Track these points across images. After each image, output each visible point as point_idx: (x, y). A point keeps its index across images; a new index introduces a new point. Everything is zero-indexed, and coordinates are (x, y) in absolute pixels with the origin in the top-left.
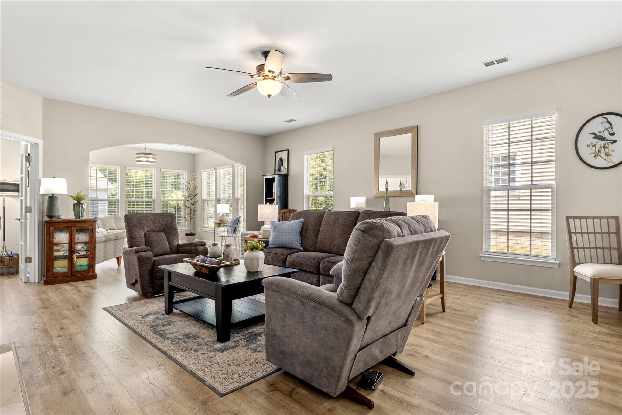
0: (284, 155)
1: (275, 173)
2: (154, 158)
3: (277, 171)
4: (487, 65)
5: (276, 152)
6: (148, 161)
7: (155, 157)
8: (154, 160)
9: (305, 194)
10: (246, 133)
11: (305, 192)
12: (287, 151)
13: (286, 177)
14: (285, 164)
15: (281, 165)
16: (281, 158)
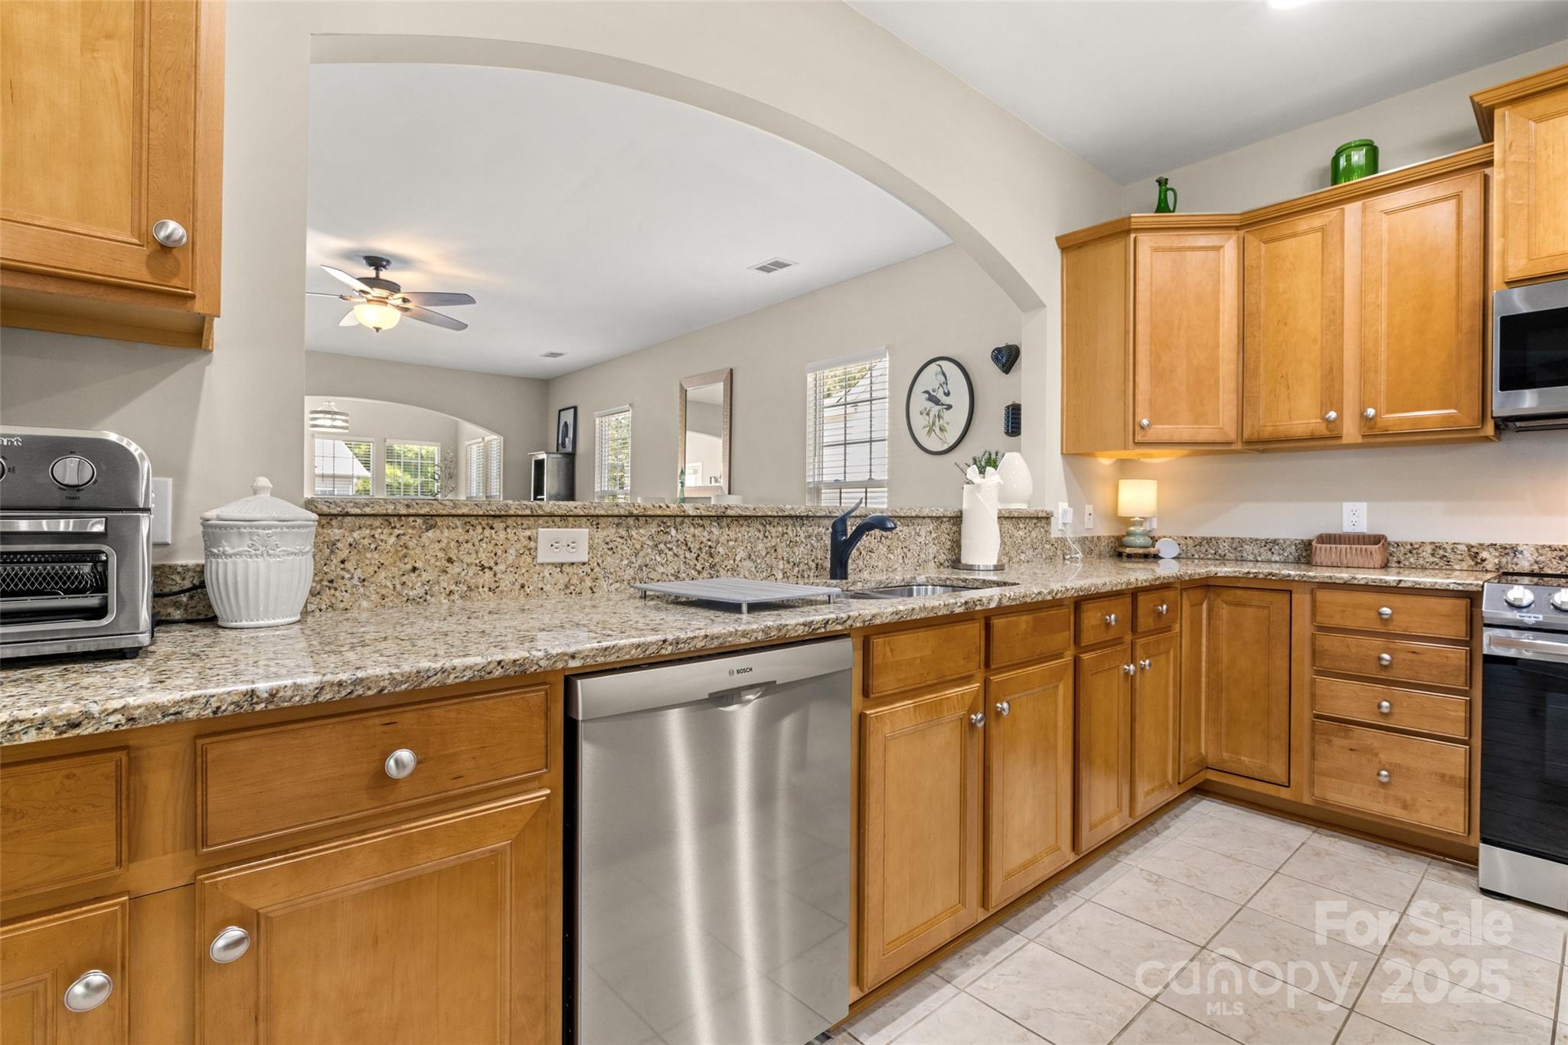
0: (568, 417)
1: (557, 450)
2: (346, 421)
3: (560, 447)
4: (763, 269)
5: (560, 411)
6: (335, 427)
7: (347, 418)
8: (344, 424)
9: (596, 490)
10: (515, 377)
11: (596, 486)
12: (573, 410)
13: (570, 458)
14: (571, 434)
15: (566, 435)
16: (566, 423)
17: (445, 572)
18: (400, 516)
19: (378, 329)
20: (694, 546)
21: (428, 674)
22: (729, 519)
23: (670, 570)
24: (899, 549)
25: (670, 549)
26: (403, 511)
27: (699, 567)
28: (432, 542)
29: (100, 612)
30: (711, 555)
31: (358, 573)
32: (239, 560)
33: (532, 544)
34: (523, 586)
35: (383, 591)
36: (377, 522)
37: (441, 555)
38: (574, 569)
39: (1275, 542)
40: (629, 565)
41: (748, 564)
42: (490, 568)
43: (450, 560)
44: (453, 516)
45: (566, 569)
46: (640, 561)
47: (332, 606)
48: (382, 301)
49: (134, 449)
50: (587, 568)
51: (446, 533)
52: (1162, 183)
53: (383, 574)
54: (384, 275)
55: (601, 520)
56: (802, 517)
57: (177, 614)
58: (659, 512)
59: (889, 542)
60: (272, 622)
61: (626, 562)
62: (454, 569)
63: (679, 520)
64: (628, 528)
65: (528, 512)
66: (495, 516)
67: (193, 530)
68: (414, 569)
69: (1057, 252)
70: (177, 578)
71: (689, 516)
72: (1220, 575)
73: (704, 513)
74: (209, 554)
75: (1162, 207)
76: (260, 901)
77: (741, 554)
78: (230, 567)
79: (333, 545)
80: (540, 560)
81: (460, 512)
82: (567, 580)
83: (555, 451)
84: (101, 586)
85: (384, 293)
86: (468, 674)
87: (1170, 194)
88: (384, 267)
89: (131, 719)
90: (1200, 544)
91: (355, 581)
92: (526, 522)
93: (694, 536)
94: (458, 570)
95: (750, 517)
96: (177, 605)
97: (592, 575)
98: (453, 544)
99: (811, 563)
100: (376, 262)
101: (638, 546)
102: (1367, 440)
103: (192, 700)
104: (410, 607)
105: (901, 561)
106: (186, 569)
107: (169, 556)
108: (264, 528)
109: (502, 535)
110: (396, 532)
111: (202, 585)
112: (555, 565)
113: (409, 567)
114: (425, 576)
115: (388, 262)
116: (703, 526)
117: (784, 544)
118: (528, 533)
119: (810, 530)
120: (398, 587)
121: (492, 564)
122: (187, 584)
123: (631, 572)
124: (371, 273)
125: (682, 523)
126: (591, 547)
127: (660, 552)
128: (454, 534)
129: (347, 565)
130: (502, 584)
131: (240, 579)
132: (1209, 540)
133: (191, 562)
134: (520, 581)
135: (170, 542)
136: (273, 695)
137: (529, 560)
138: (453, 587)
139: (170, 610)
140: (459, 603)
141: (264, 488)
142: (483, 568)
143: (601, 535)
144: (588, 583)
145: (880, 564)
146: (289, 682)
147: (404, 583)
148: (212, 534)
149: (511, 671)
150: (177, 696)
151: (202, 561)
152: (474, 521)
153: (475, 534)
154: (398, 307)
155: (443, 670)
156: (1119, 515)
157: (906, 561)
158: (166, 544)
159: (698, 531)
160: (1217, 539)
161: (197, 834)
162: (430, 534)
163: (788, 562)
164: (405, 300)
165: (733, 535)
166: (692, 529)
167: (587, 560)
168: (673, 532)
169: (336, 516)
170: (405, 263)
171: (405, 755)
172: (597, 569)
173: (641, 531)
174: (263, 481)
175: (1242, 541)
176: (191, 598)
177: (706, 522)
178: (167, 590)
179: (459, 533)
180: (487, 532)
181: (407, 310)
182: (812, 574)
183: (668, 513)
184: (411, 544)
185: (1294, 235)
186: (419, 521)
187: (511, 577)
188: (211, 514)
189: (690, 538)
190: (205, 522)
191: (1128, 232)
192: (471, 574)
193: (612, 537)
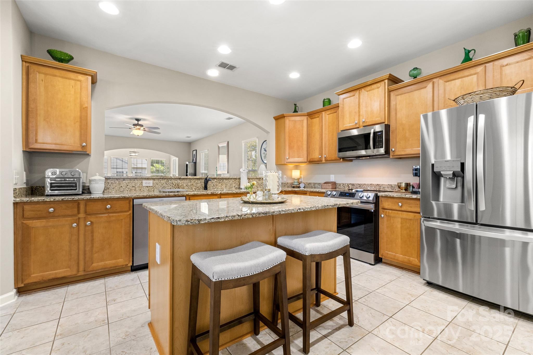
3: (193, 161)
4: (227, 119)
5: (193, 151)
6: (136, 156)
7: (139, 153)
8: (138, 155)
9: (201, 172)
12: (196, 151)
13: (195, 163)
14: (195, 157)
15: (194, 157)
16: (194, 154)
17: (126, 187)
18: (119, 179)
19: (138, 136)
20: (174, 184)
21: (112, 197)
22: (182, 179)
23: (169, 188)
24: (224, 185)
25: (169, 184)
26: (119, 178)
27: (175, 187)
28: (124, 183)
29: (76, 190)
30: (178, 185)
31: (112, 187)
32: (93, 184)
33: (142, 183)
34: (140, 190)
35: (116, 190)
36: (115, 179)
37: (126, 184)
38: (150, 187)
39: (320, 184)
40: (161, 186)
41: (186, 187)
42: (134, 187)
43: (127, 185)
44: (128, 178)
45: (148, 187)
46: (163, 186)
47: (108, 192)
48: (139, 129)
49: (80, 171)
50: (152, 187)
51: (127, 181)
52: (295, 105)
53: (116, 187)
54: (140, 123)
55: (155, 179)
56: (199, 179)
57: (86, 192)
58: (166, 178)
59: (221, 183)
60: (98, 193)
61: (160, 186)
62: (128, 187)
63: (171, 179)
64: (160, 181)
65: (141, 178)
66: (135, 179)
67: (88, 181)
68: (121, 187)
69: (274, 121)
70: (86, 187)
71: (173, 178)
72: (296, 190)
73: (176, 178)
74: (90, 184)
75: (295, 111)
76: (92, 220)
77: (185, 185)
78: (92, 185)
79: (108, 183)
80: (143, 186)
81: (129, 178)
82: (148, 189)
83: (192, 162)
84: (76, 187)
85: (139, 127)
86: (117, 197)
87: (297, 107)
88: (140, 121)
89: (79, 199)
90: (309, 184)
91: (112, 188)
92: (141, 179)
93: (174, 182)
94: (129, 187)
95: (187, 179)
96: (86, 191)
97: (153, 188)
98: (128, 183)
99: (201, 187)
100: (138, 120)
101: (163, 184)
102: (326, 162)
103: (85, 197)
104: (121, 192)
105: (225, 187)
106: (87, 186)
107: (85, 184)
108: (97, 180)
109: (136, 182)
110: (118, 181)
111: (89, 188)
112: (146, 186)
113: (121, 186)
114: (123, 188)
115: (140, 120)
116: (176, 180)
117: (195, 184)
118: (141, 181)
119: (201, 181)
120: (119, 189)
121: (135, 186)
122: (87, 188)
123: (161, 188)
124: (136, 122)
125: (172, 180)
126: (153, 184)
127: (167, 185)
128: (128, 181)
129: (111, 186)
130: (136, 190)
131: (94, 187)
132: (310, 183)
133: (88, 185)
134: (140, 189)
135: (85, 182)
136: (93, 197)
137: (141, 185)
138: (128, 189)
139: (85, 192)
140: (129, 192)
141: (97, 175)
142: (133, 187)
143: (155, 182)
144: (153, 189)
145: (219, 188)
146: (95, 196)
147: (120, 189)
148: (90, 181)
149: (123, 197)
150: (83, 197)
151: (89, 185)
152: (131, 179)
153: (132, 181)
154: (143, 130)
155: (114, 196)
156: (293, 178)
157: (226, 187)
158: (85, 183)
159: (175, 181)
160: (311, 183)
161: (86, 212)
162: (124, 181)
163: (196, 187)
164: (144, 129)
165: (183, 182)
166: (174, 181)
167: (152, 186)
168: (170, 181)
169: (109, 179)
170: (144, 120)
171: (109, 206)
172: (154, 187)
173: (163, 181)
174: (97, 174)
175: (315, 184)
176: (88, 190)
177: (177, 180)
178: (85, 189)
179: (129, 181)
180: (134, 181)
181: (145, 130)
182: (202, 189)
183: (168, 178)
184: (121, 183)
185: (315, 118)
186: (122, 179)
187: (138, 188)
188: (90, 178)
189: (173, 182)
190: (89, 179)
191: (285, 117)
192: (131, 187)
193: (157, 182)
